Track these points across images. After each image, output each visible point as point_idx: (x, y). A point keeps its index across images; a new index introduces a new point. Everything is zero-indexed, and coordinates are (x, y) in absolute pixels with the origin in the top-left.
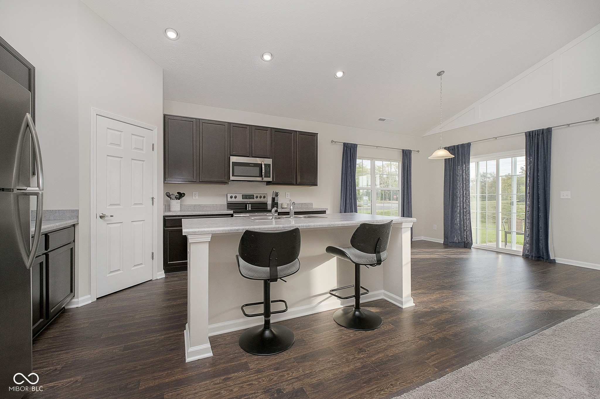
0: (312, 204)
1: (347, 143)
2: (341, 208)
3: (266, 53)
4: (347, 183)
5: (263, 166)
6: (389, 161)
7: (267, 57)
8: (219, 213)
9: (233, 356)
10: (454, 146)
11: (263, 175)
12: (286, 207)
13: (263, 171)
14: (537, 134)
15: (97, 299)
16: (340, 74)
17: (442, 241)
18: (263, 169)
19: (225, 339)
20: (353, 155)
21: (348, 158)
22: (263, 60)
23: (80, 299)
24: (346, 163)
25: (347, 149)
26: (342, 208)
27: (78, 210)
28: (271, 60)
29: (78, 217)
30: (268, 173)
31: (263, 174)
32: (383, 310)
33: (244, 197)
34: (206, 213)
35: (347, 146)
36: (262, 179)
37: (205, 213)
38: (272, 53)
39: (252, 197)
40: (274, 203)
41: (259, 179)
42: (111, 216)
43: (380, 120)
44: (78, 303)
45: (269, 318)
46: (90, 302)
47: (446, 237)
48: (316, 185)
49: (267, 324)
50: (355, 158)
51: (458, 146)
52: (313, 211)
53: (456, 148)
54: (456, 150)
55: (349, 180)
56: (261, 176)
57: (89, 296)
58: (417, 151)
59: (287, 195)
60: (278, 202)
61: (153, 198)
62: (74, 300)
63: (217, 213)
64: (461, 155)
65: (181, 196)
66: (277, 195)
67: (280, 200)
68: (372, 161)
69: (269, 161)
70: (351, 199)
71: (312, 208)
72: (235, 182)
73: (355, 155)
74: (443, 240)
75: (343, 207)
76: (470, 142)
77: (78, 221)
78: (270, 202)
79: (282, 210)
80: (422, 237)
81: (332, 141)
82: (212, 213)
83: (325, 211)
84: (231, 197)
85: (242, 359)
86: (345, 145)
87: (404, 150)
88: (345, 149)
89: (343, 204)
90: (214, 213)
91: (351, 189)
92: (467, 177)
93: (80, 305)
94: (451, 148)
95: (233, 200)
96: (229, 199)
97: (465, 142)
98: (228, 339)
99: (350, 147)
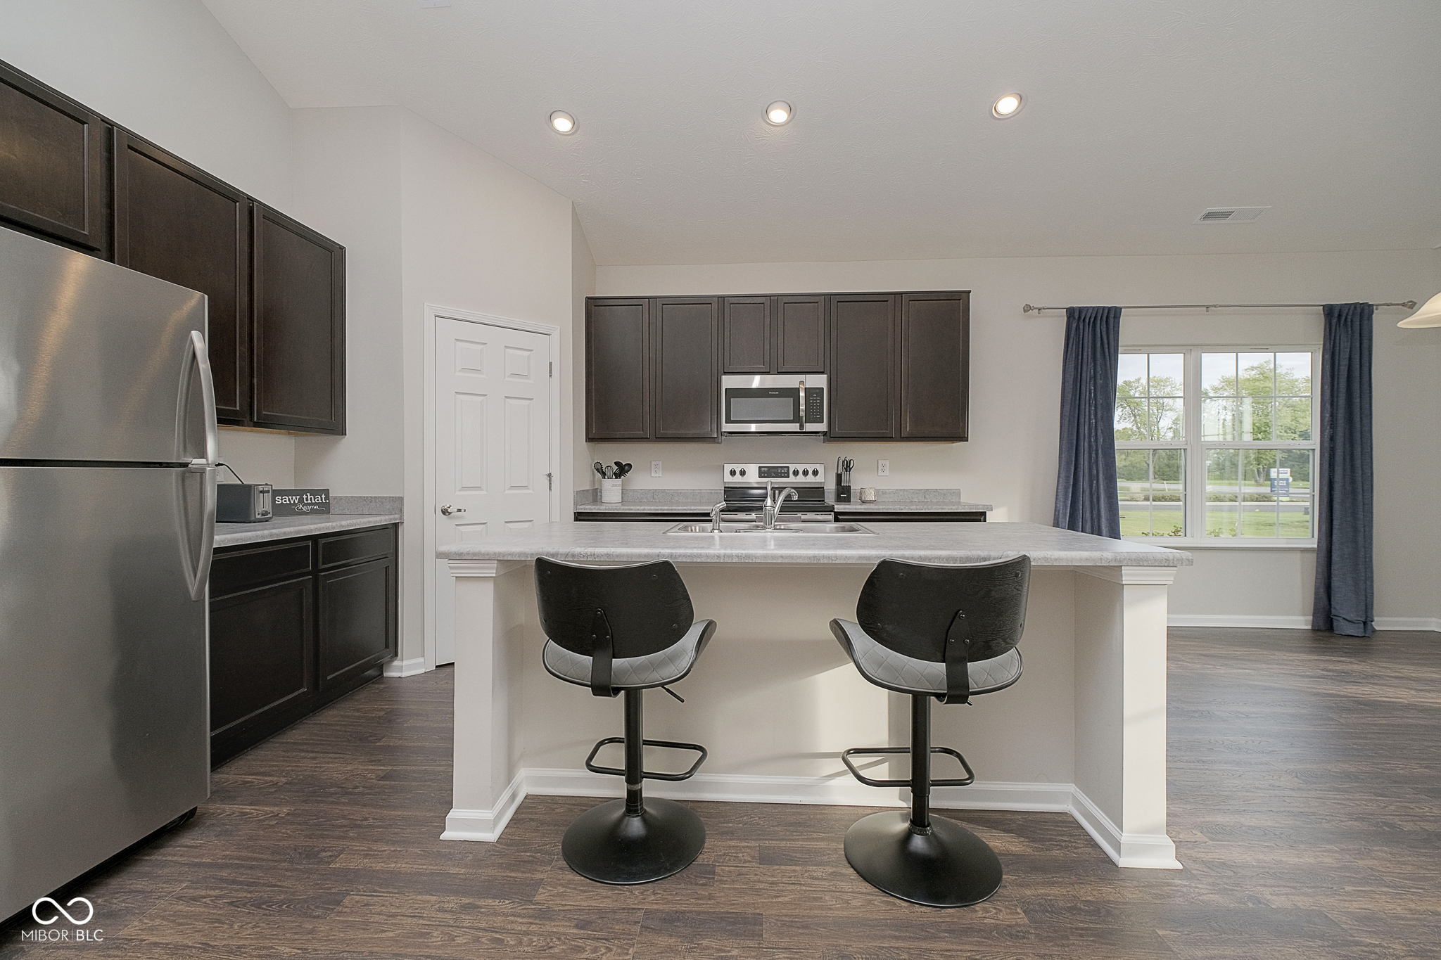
0: (957, 493)
1: (1081, 310)
2: (1056, 507)
3: (775, 105)
4: (1081, 431)
5: (802, 394)
6: (1266, 350)
7: (779, 115)
8: (686, 510)
9: (530, 856)
11: (802, 417)
12: (873, 498)
13: (802, 407)
15: (437, 667)
16: (1007, 105)
18: (802, 401)
19: (553, 810)
20: (1105, 341)
21: (1085, 354)
22: (770, 124)
23: (405, 663)
24: (1076, 369)
25: (1081, 327)
26: (1061, 505)
27: (401, 499)
28: (790, 122)
29: (401, 511)
30: (817, 412)
31: (802, 414)
32: (1032, 853)
33: (764, 473)
34: (658, 510)
35: (1079, 317)
36: (802, 426)
37: (656, 510)
38: (789, 102)
39: (784, 473)
40: (840, 488)
41: (795, 427)
42: (459, 510)
43: (1209, 216)
44: (401, 669)
45: (638, 787)
46: (423, 671)
48: (963, 438)
49: (634, 801)
50: (1112, 351)
52: (940, 511)
55: (1090, 419)
56: (797, 419)
57: (422, 660)
58: (1395, 306)
59: (880, 468)
60: (850, 486)
61: (549, 476)
62: (396, 663)
63: (682, 510)
65: (622, 470)
66: (847, 467)
67: (857, 481)
68: (1188, 356)
69: (820, 381)
70: (1093, 478)
71: (959, 502)
72: (735, 437)
73: (1112, 343)
75: (1065, 502)
77: (401, 518)
78: (830, 486)
79: (863, 507)
81: (1027, 308)
82: (672, 510)
83: (984, 514)
84: (733, 473)
85: (539, 871)
86: (1074, 313)
87: (1331, 306)
88: (1074, 325)
89: (1066, 492)
90: (675, 510)
91: (1097, 446)
93: (404, 675)
95: (738, 478)
96: (728, 478)
98: (558, 811)
99: (1092, 320)
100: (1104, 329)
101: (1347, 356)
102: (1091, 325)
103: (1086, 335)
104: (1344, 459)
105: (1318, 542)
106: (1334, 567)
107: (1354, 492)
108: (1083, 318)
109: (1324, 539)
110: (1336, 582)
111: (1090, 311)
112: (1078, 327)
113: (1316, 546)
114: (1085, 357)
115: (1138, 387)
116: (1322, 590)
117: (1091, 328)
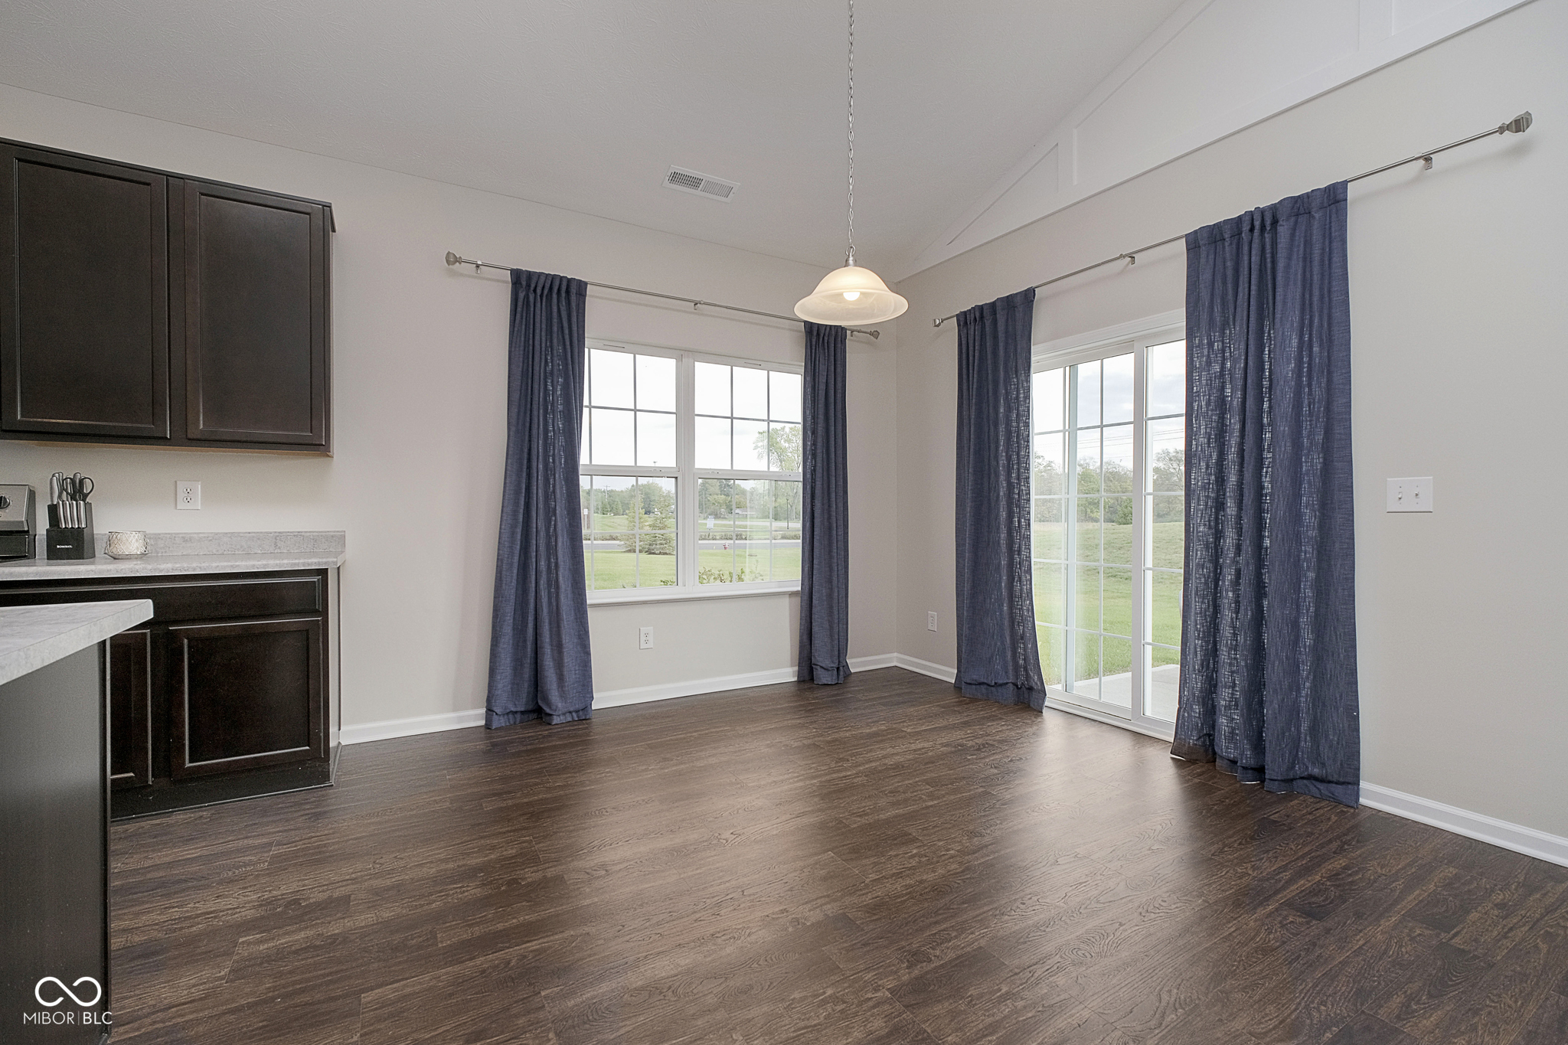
1: (530, 274)
6: (757, 366)
10: (981, 308)
14: (1257, 224)
17: (949, 674)
20: (566, 324)
21: (537, 337)
25: (531, 299)
35: (528, 286)
43: (676, 178)
47: (966, 658)
51: (993, 305)
53: (986, 312)
54: (988, 323)
58: (871, 334)
64: (1003, 339)
68: (680, 364)
74: (956, 671)
76: (1034, 286)
80: (895, 654)
81: (452, 259)
86: (521, 278)
87: (811, 324)
88: (522, 295)
92: (1021, 425)
94: (972, 316)
97: (1018, 287)
99: (546, 292)
100: (563, 309)
101: (825, 381)
102: (544, 299)
103: (538, 312)
104: (823, 493)
105: (802, 584)
106: (814, 610)
107: (830, 528)
108: (533, 286)
109: (806, 580)
110: (815, 629)
111: (542, 279)
112: (527, 297)
113: (800, 589)
114: (537, 343)
115: (783, 435)
116: (805, 637)
117: (544, 304)
